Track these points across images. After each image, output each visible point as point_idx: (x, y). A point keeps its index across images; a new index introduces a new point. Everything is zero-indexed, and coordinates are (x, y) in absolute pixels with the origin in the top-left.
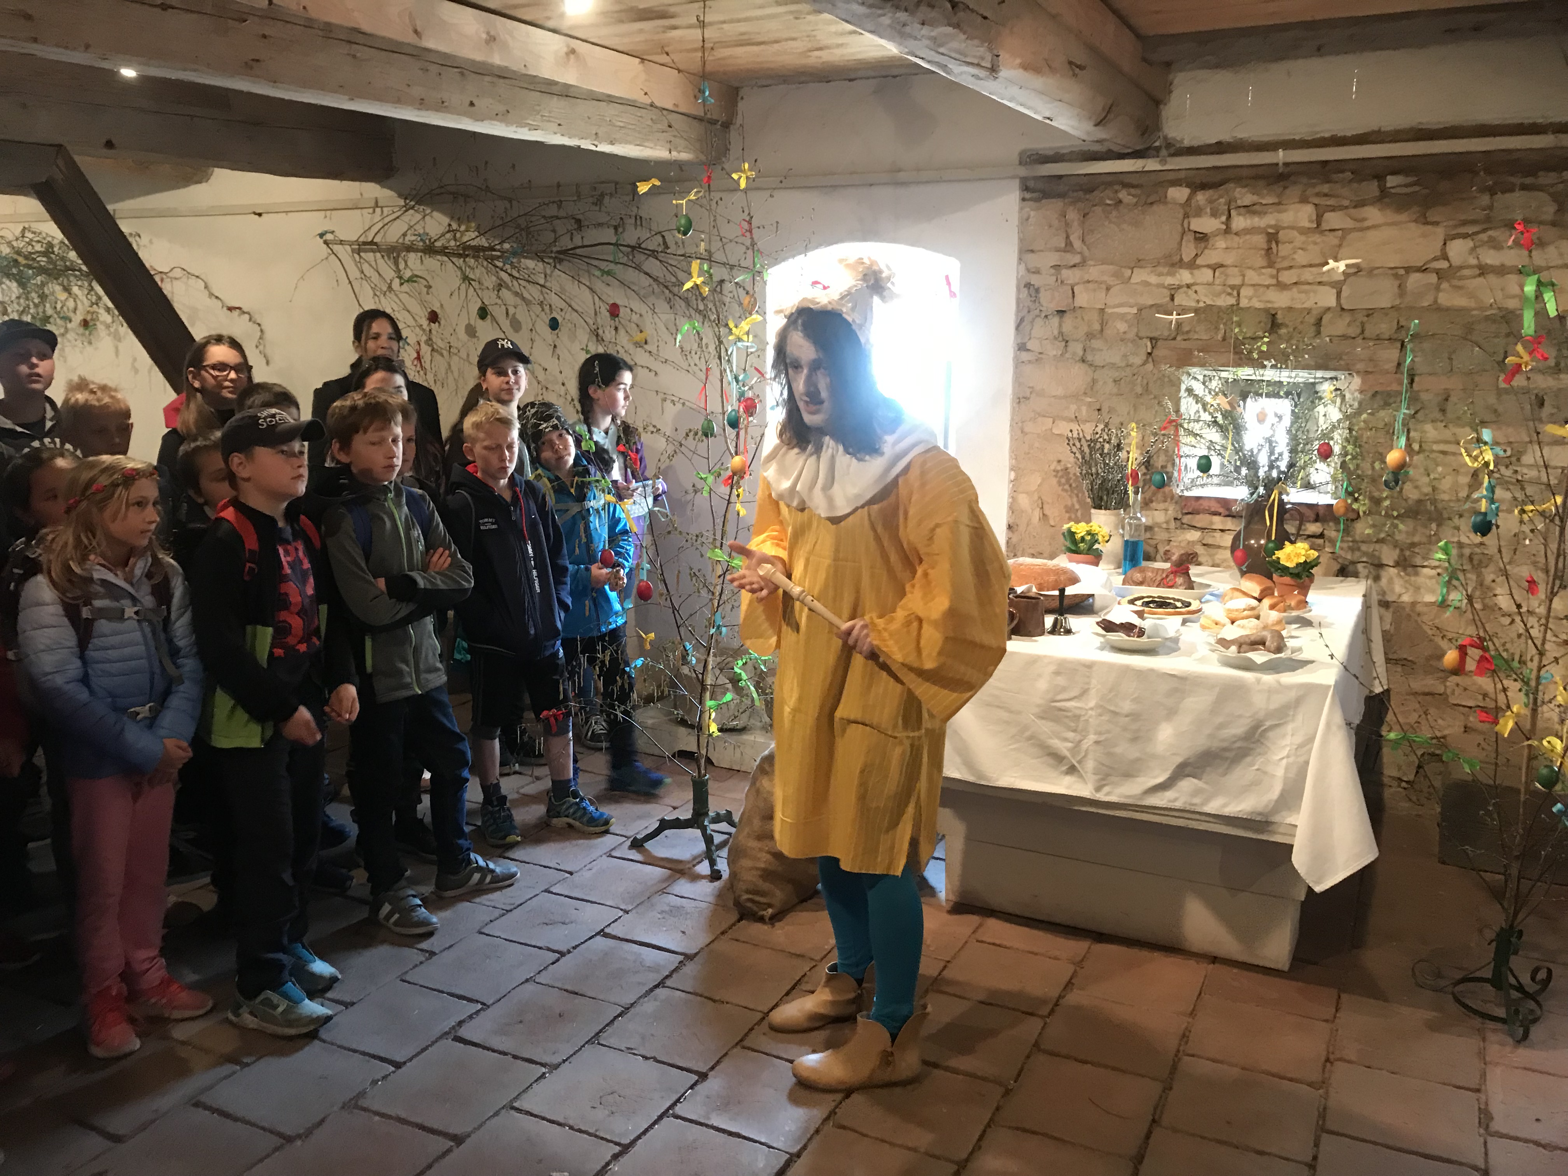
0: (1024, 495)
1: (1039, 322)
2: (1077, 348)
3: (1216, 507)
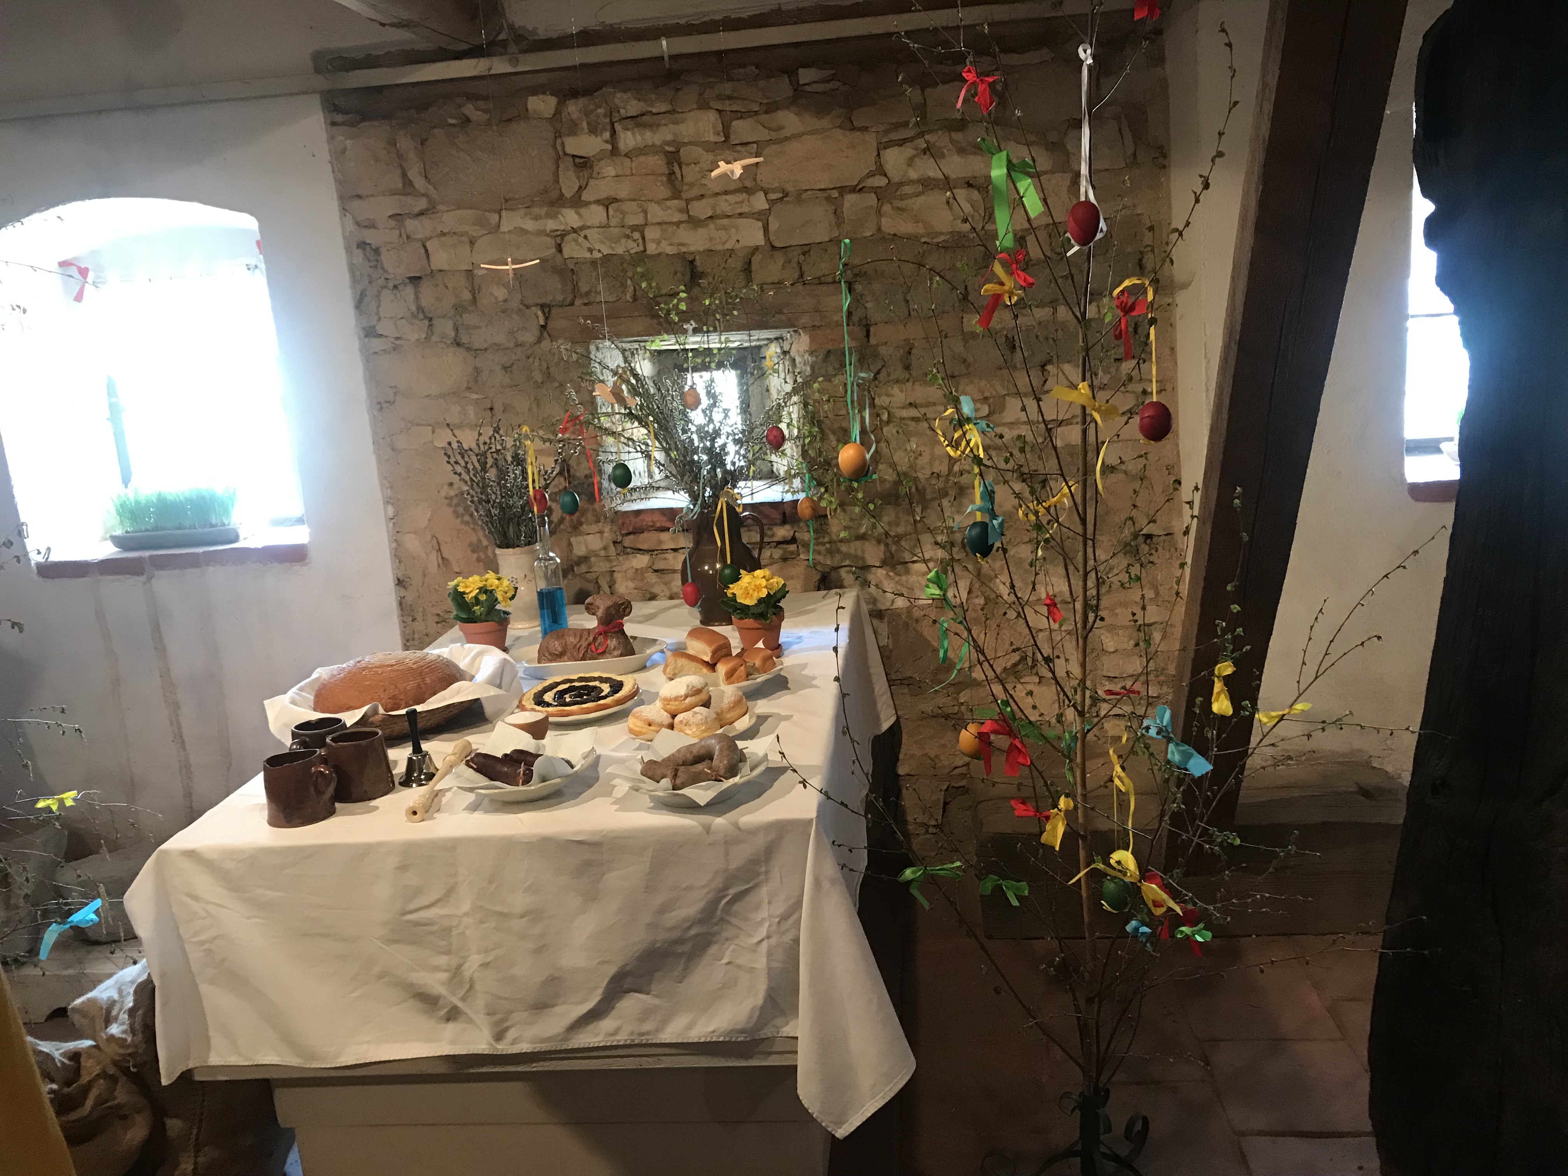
0: (412, 536)
1: (387, 295)
2: (445, 327)
3: (662, 521)
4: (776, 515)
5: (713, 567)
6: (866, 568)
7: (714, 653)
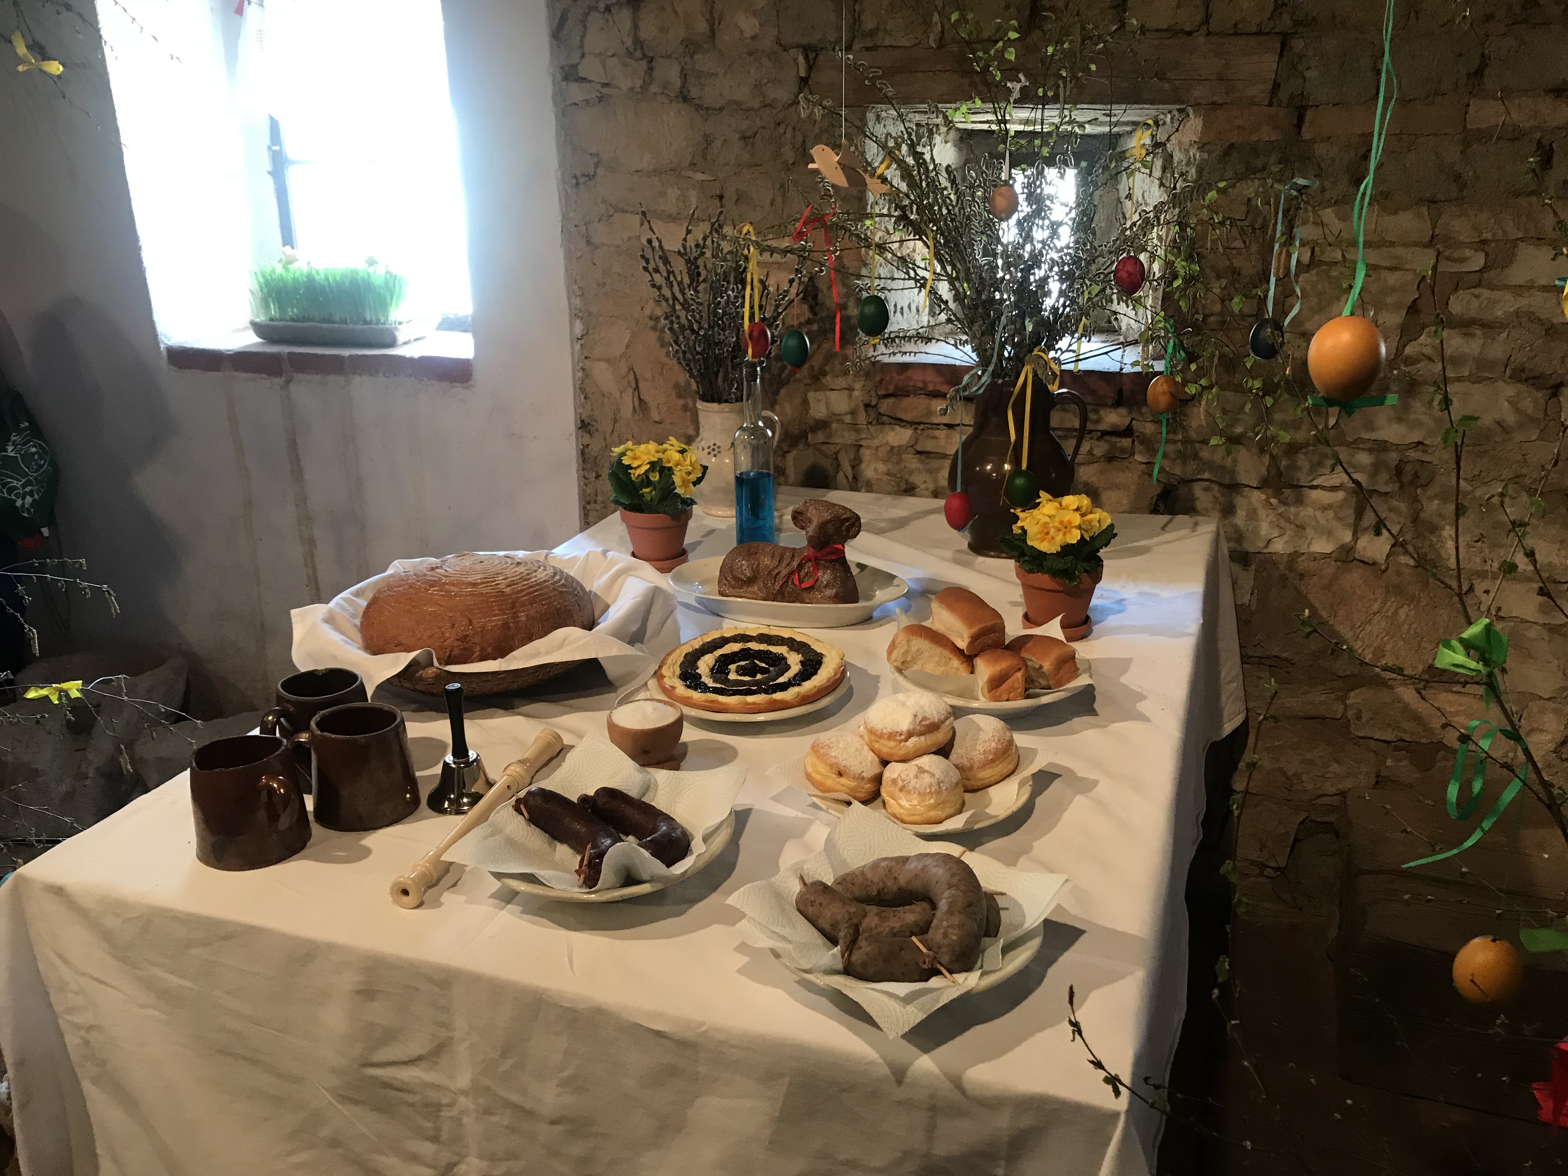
0: (603, 365)
2: (668, 72)
4: (1107, 392)
5: (998, 468)
6: (1234, 487)
7: (974, 639)
